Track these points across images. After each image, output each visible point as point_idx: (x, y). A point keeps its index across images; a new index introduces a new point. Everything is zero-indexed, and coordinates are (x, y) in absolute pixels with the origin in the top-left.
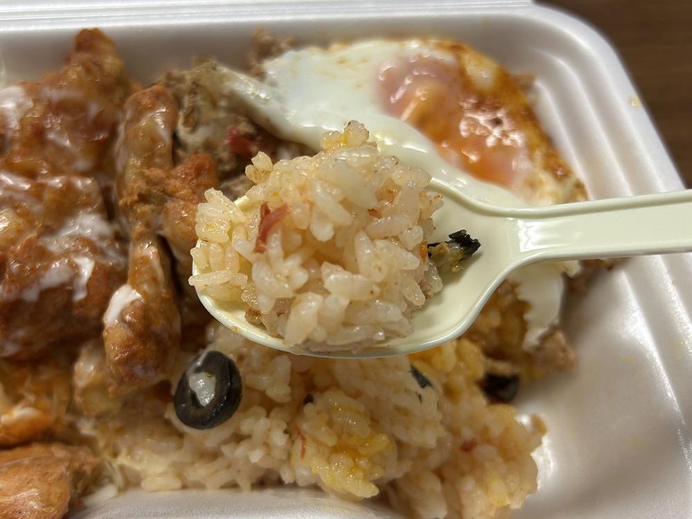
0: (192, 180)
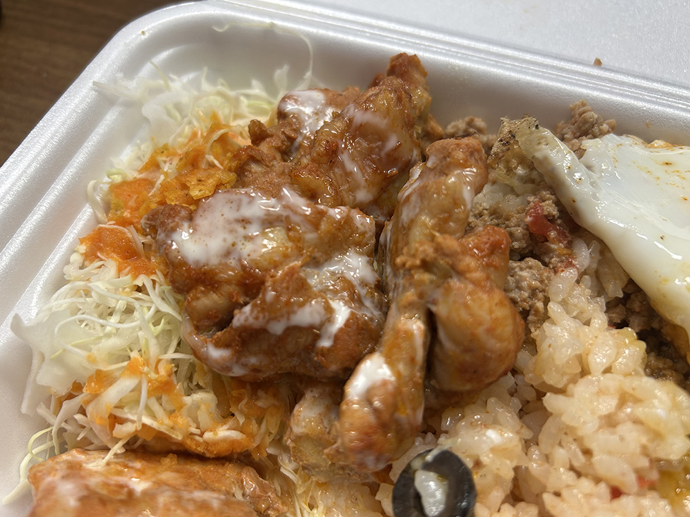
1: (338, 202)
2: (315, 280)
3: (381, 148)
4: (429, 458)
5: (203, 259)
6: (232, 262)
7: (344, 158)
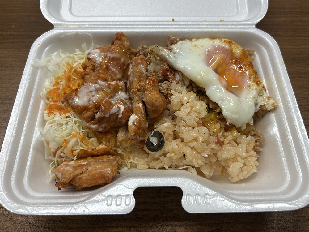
0: (152, 84)
1: (113, 80)
2: (113, 101)
3: (120, 62)
4: (152, 134)
5: (84, 104)
6: (91, 103)
7: (111, 67)
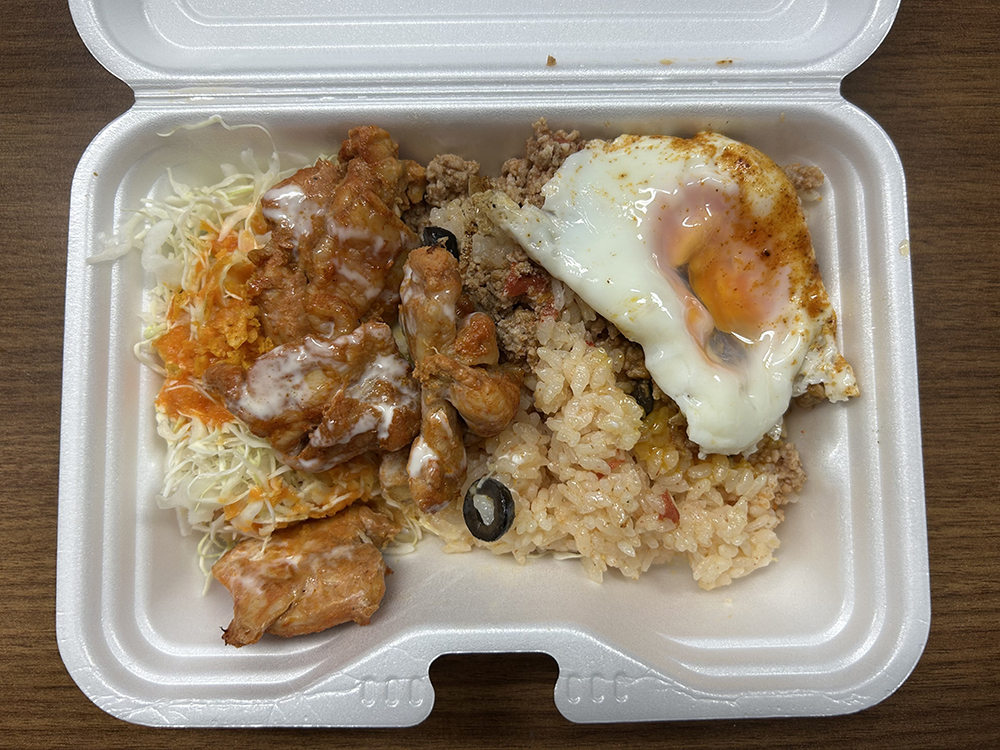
0: (475, 351)
3: (371, 251)
4: (479, 486)
5: (271, 414)
6: (292, 407)
7: (344, 271)
